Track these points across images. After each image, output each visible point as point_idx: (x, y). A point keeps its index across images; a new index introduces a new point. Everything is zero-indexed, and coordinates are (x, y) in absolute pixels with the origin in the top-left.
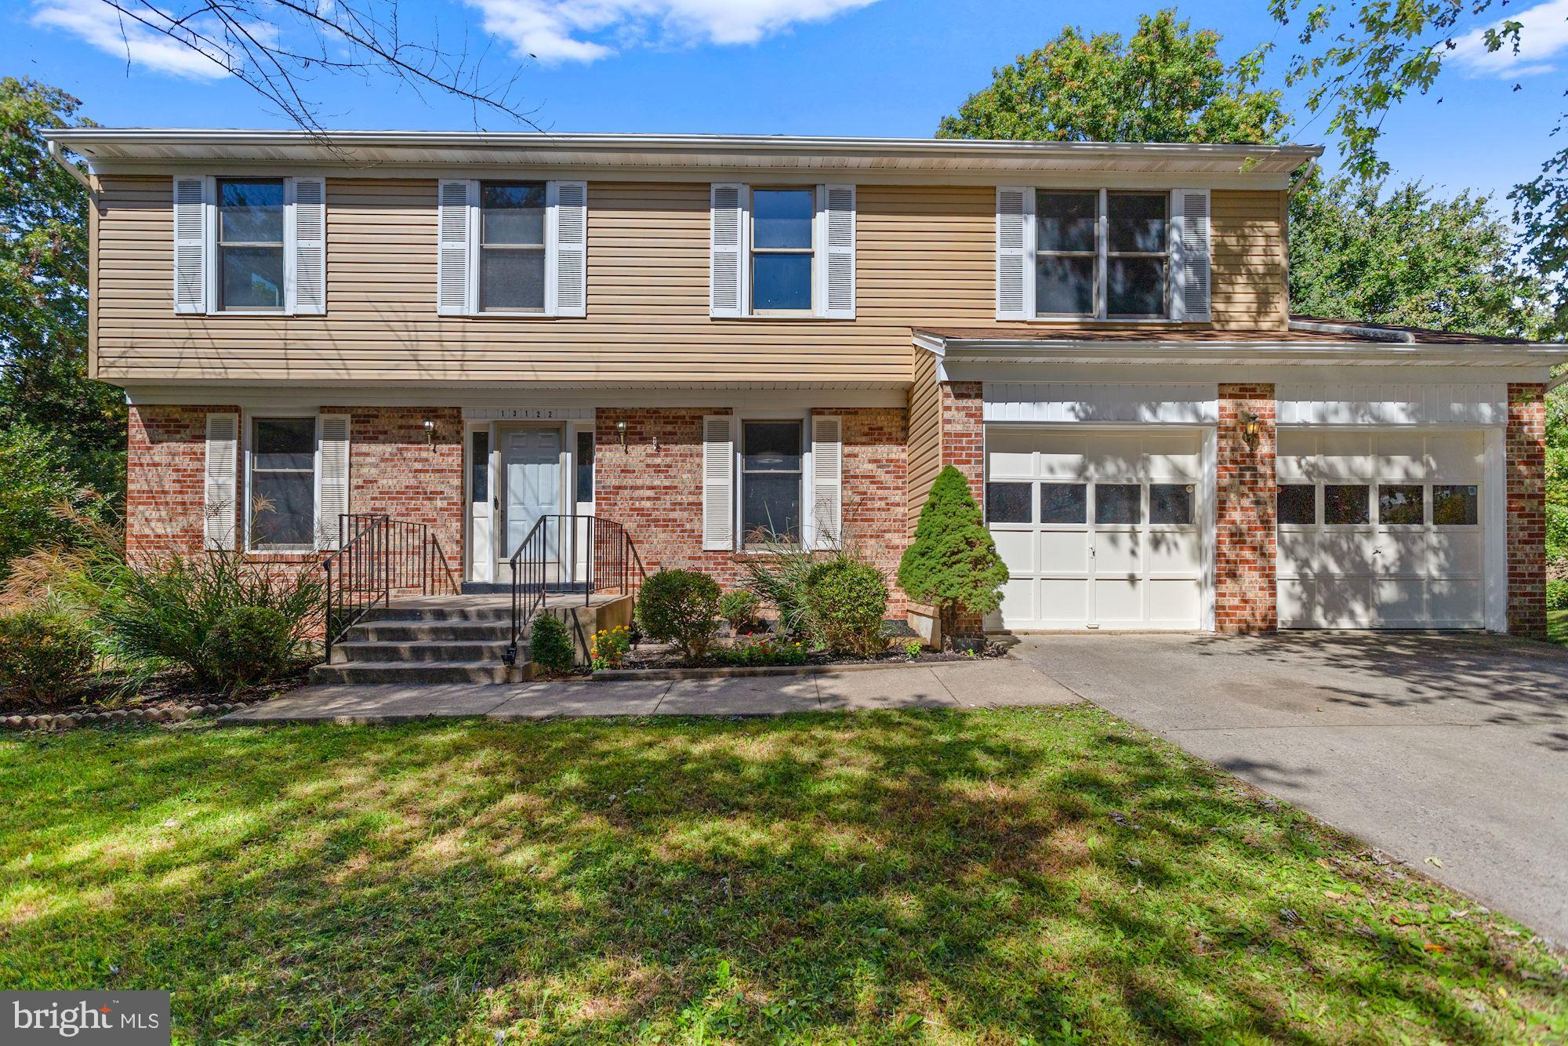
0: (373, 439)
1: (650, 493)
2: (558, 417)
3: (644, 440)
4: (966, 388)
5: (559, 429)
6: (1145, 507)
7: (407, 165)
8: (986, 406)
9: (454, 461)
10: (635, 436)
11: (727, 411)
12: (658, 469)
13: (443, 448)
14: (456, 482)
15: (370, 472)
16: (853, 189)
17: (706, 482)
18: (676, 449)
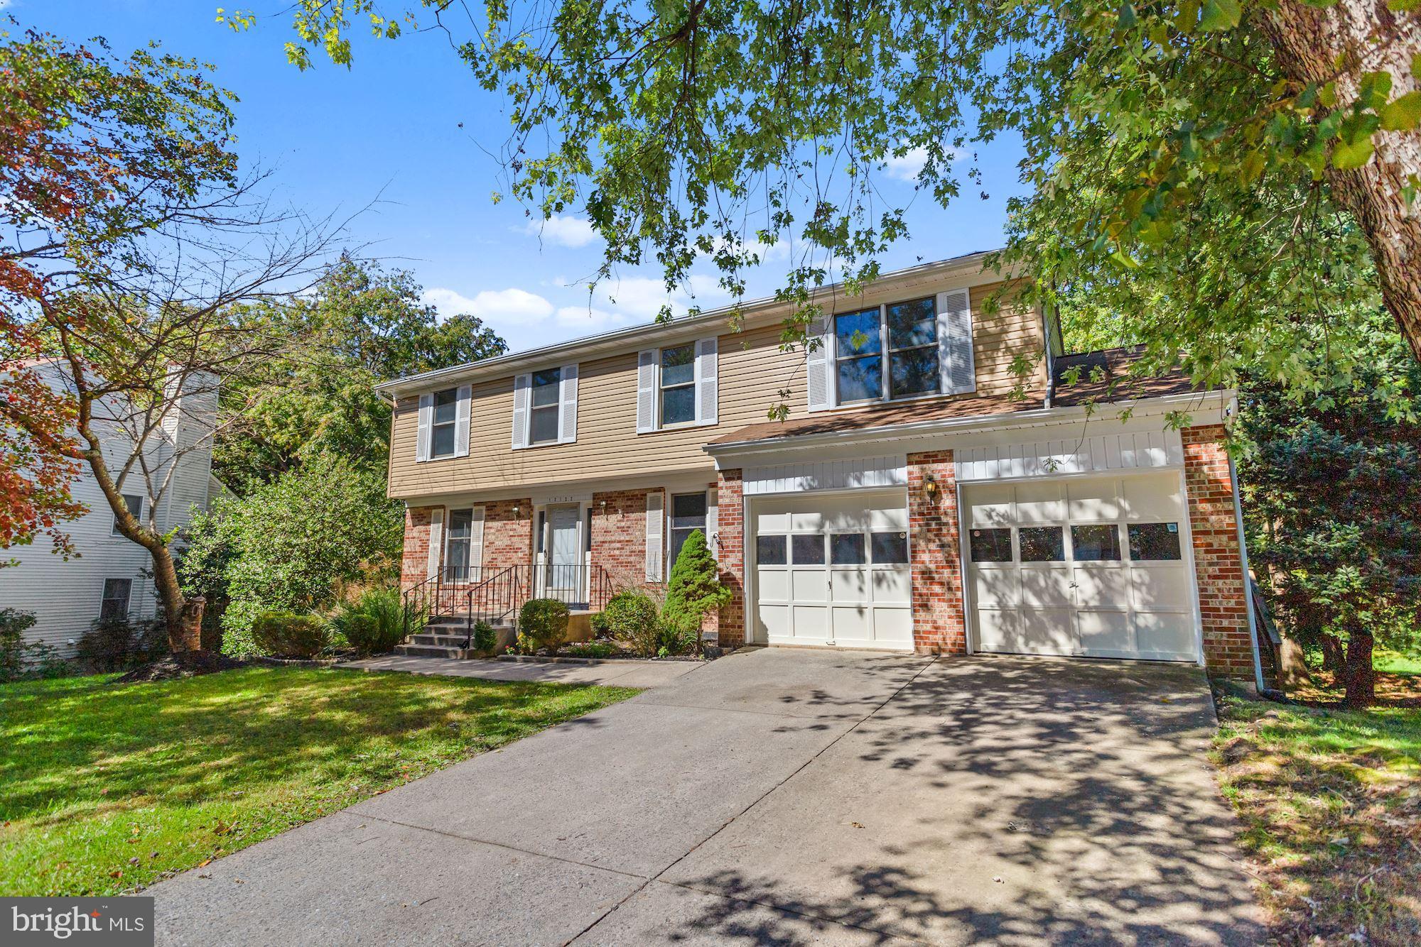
0: (493, 519)
1: (618, 545)
2: (575, 500)
3: (616, 512)
4: (733, 474)
5: (575, 507)
6: (868, 554)
7: (501, 372)
8: (745, 484)
9: (527, 529)
10: (610, 509)
11: (660, 489)
12: (623, 530)
13: (522, 522)
14: (527, 542)
15: (491, 538)
16: (716, 339)
17: (648, 537)
18: (633, 516)
